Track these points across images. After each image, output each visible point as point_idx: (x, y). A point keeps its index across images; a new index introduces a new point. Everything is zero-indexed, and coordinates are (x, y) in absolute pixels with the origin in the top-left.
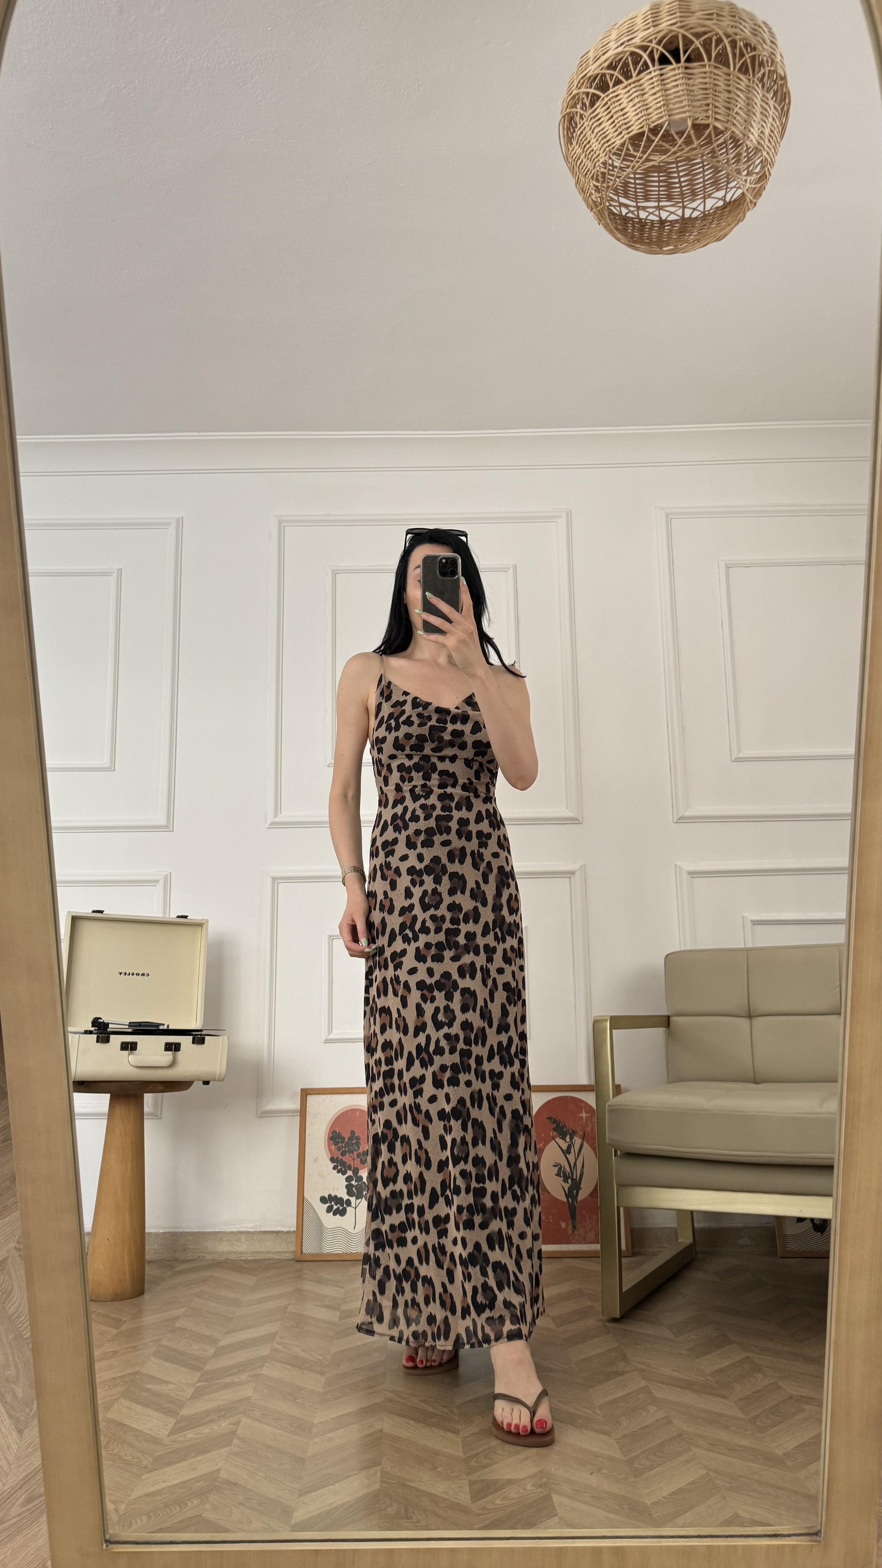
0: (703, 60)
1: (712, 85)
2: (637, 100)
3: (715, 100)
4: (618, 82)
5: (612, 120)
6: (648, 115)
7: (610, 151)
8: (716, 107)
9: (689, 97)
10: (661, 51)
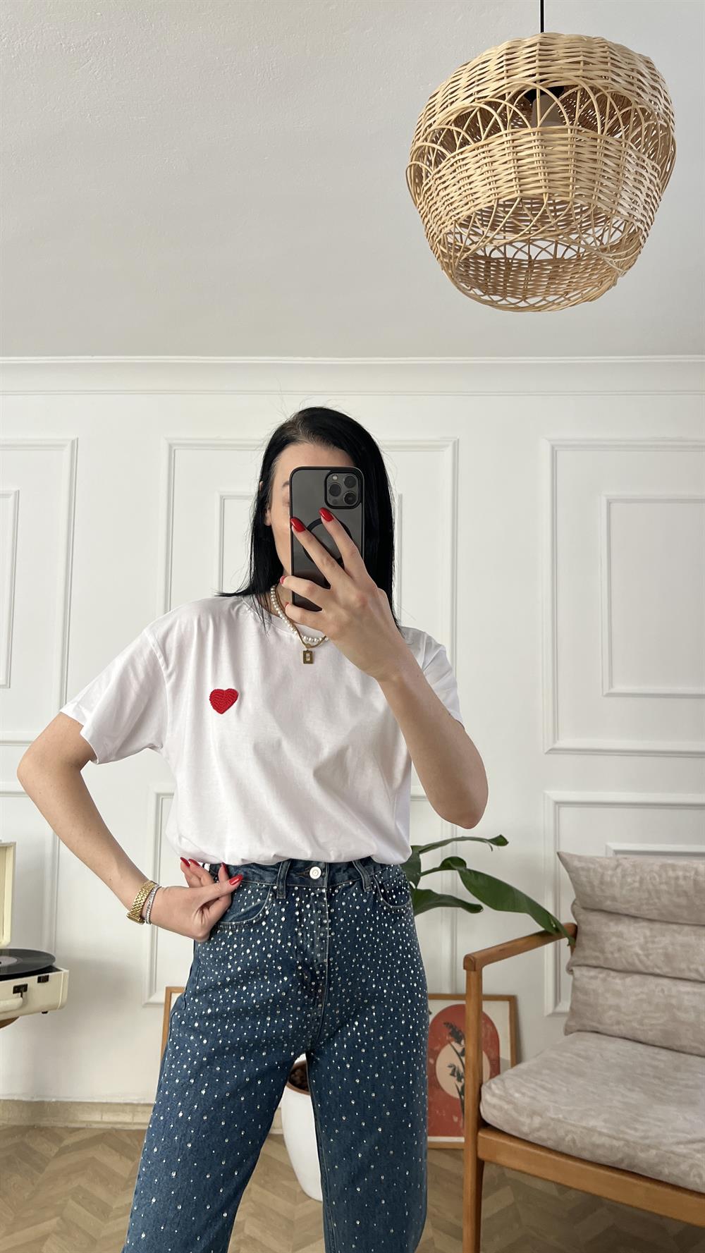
0: (565, 123)
1: (573, 153)
2: (485, 168)
3: (577, 172)
4: (465, 143)
5: (458, 186)
6: (497, 188)
7: (456, 221)
8: (577, 180)
9: (546, 170)
10: (514, 111)
